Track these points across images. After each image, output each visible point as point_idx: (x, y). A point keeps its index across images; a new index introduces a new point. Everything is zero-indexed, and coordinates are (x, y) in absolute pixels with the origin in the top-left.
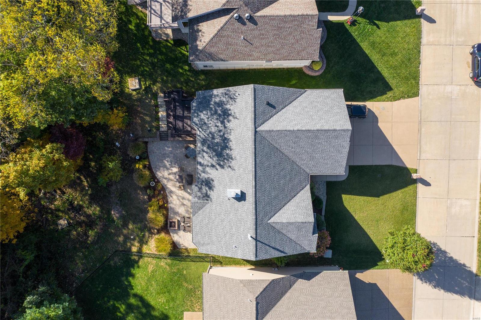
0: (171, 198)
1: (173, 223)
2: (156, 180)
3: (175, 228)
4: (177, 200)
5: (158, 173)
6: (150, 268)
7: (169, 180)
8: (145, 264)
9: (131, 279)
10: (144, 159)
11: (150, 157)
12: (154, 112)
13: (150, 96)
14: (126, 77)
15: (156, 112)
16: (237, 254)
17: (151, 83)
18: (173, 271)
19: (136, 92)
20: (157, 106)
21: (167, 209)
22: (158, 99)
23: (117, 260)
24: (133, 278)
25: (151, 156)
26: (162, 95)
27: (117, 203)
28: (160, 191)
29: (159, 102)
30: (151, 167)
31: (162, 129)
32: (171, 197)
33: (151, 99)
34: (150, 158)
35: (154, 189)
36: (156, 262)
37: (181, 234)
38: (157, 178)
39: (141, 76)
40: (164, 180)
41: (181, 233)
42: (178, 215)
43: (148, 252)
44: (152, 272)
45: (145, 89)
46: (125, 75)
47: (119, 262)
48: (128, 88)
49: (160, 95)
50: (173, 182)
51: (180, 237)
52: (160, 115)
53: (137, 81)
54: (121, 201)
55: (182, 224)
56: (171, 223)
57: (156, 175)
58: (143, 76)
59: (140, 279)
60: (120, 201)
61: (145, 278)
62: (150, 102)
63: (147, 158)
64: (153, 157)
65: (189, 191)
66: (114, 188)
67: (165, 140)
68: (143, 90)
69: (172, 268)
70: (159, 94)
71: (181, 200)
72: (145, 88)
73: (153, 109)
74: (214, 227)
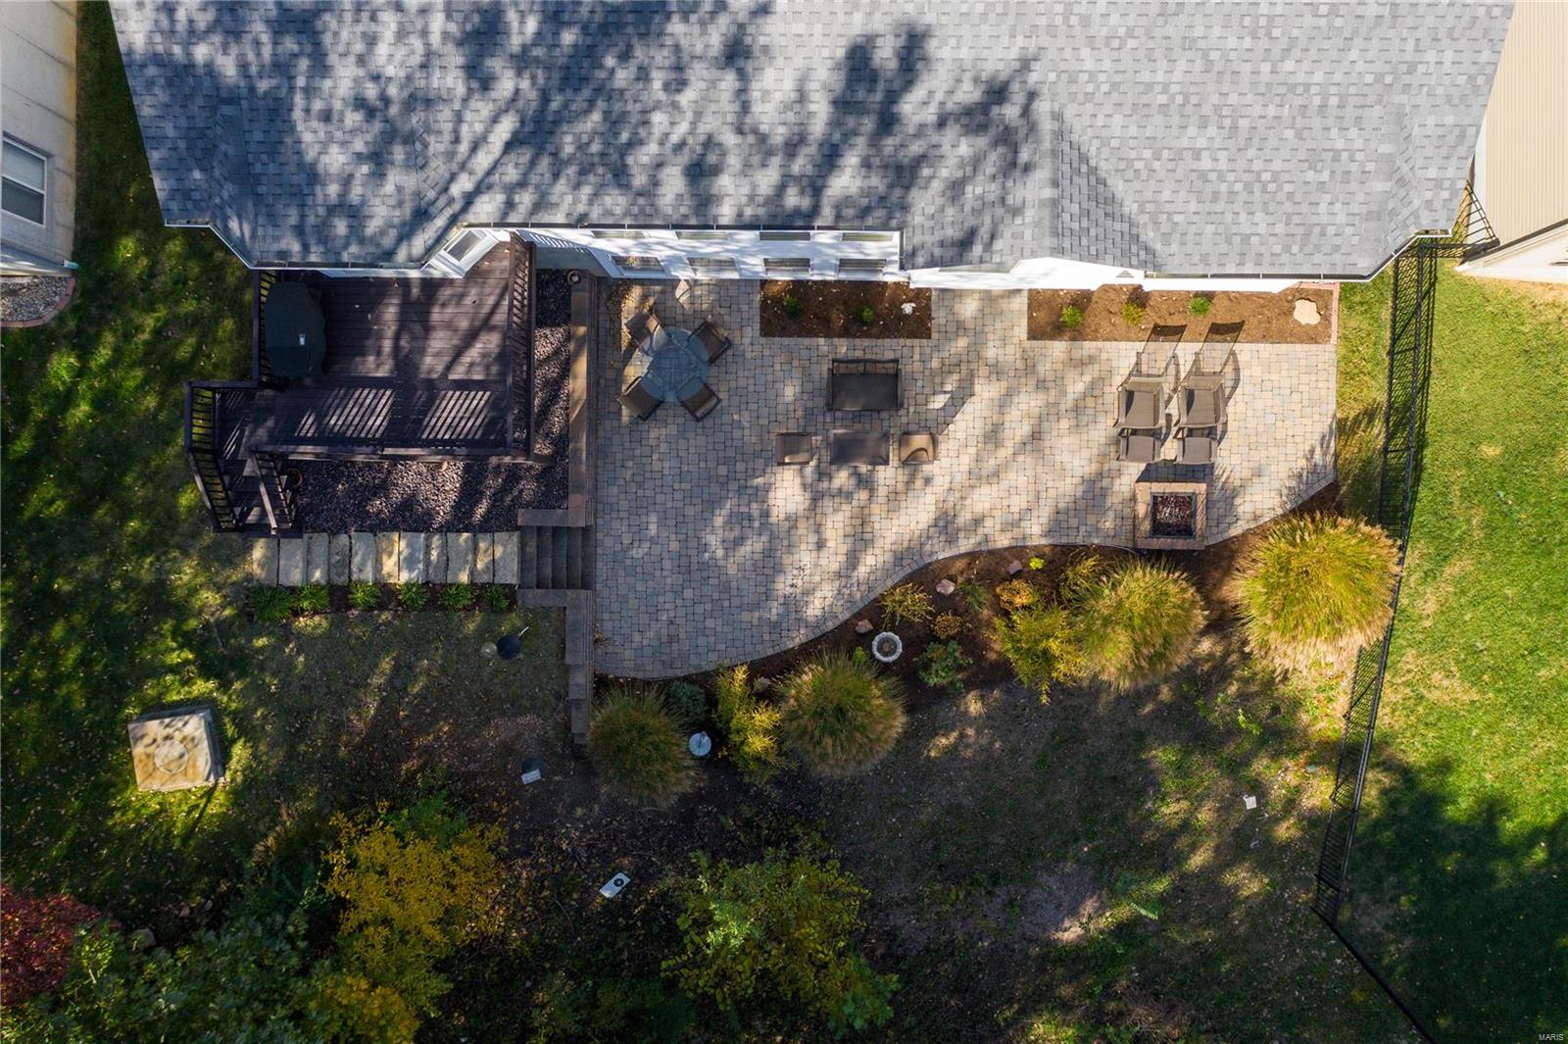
0: (990, 526)
1: (1166, 513)
2: (864, 626)
3: (1201, 499)
4: (1004, 484)
5: (814, 609)
6: (1450, 689)
7: (860, 539)
8: (1422, 729)
9: (1509, 827)
10: (712, 701)
11: (706, 668)
12: (385, 616)
13: (261, 642)
14: (126, 807)
15: (382, 606)
17: (167, 627)
18: (1478, 535)
19: (233, 741)
20: (337, 597)
21: (1062, 557)
22: (283, 581)
23: (1383, 913)
24: (1504, 811)
25: (694, 660)
26: (258, 553)
27: (1011, 903)
28: (942, 603)
29: (307, 574)
30: (769, 659)
31: (509, 575)
32: (978, 522)
33: (287, 634)
34: (708, 662)
35: (920, 639)
36: (1411, 653)
37: (1235, 460)
38: (846, 622)
39: (122, 705)
40: (862, 571)
41: (1229, 459)
42: (1106, 482)
43: (1342, 703)
44: (1473, 677)
45: (217, 676)
46: (112, 811)
47: (1395, 899)
48: (209, 794)
49: (256, 569)
50: (875, 509)
51: (1258, 473)
52: (404, 577)
53: (154, 727)
54: (995, 879)
55: (1170, 450)
56: (1159, 528)
57: (830, 625)
58: (123, 689)
59: (1515, 764)
60: (995, 884)
61: (1511, 733)
62: (305, 642)
63: (706, 684)
64: (702, 641)
65: (939, 401)
66: (905, 922)
67: (589, 560)
68: (225, 686)
69: (1461, 540)
70: (249, 577)
71: (1004, 453)
72: (206, 672)
73: (363, 620)
74: (1266, 68)
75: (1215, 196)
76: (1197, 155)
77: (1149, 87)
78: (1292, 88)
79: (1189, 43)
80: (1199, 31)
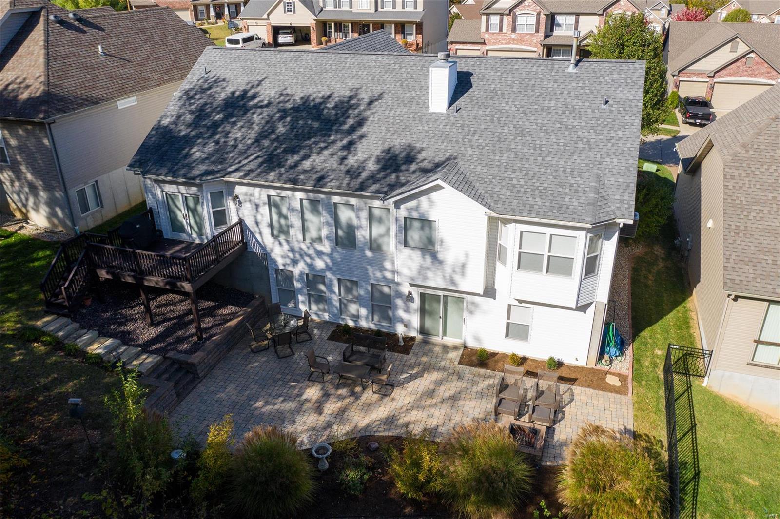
0: (412, 426)
7: (338, 417)
13: (8, 346)
16: (631, 101)
22: (44, 329)
32: (407, 425)
40: (332, 430)
71: (435, 401)
74: (540, 159)
75: (519, 191)
76: (511, 179)
77: (492, 160)
78: (552, 165)
79: (509, 149)
80: (513, 146)
